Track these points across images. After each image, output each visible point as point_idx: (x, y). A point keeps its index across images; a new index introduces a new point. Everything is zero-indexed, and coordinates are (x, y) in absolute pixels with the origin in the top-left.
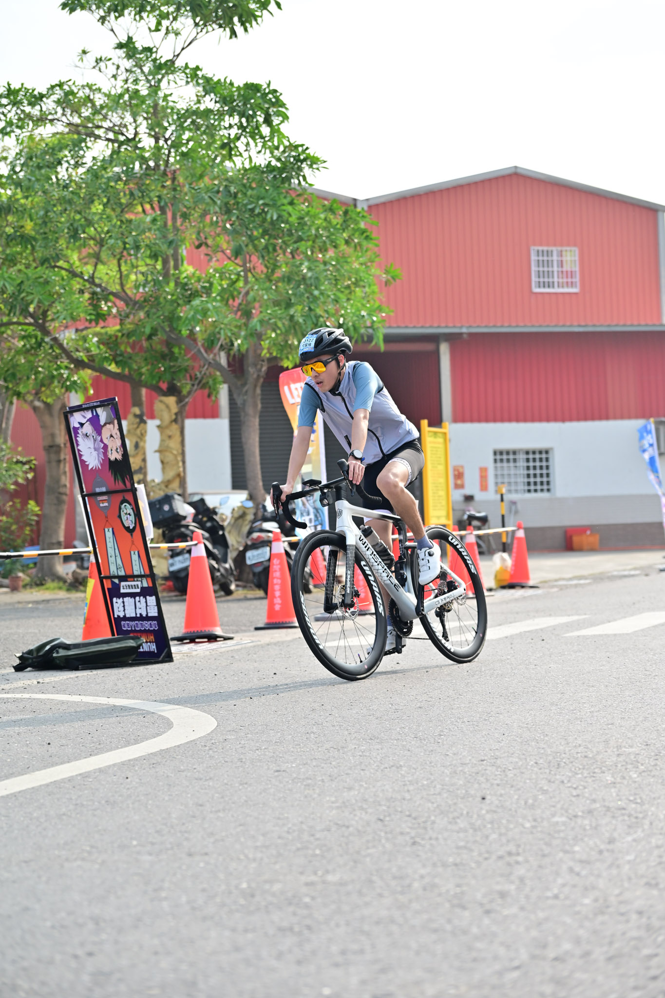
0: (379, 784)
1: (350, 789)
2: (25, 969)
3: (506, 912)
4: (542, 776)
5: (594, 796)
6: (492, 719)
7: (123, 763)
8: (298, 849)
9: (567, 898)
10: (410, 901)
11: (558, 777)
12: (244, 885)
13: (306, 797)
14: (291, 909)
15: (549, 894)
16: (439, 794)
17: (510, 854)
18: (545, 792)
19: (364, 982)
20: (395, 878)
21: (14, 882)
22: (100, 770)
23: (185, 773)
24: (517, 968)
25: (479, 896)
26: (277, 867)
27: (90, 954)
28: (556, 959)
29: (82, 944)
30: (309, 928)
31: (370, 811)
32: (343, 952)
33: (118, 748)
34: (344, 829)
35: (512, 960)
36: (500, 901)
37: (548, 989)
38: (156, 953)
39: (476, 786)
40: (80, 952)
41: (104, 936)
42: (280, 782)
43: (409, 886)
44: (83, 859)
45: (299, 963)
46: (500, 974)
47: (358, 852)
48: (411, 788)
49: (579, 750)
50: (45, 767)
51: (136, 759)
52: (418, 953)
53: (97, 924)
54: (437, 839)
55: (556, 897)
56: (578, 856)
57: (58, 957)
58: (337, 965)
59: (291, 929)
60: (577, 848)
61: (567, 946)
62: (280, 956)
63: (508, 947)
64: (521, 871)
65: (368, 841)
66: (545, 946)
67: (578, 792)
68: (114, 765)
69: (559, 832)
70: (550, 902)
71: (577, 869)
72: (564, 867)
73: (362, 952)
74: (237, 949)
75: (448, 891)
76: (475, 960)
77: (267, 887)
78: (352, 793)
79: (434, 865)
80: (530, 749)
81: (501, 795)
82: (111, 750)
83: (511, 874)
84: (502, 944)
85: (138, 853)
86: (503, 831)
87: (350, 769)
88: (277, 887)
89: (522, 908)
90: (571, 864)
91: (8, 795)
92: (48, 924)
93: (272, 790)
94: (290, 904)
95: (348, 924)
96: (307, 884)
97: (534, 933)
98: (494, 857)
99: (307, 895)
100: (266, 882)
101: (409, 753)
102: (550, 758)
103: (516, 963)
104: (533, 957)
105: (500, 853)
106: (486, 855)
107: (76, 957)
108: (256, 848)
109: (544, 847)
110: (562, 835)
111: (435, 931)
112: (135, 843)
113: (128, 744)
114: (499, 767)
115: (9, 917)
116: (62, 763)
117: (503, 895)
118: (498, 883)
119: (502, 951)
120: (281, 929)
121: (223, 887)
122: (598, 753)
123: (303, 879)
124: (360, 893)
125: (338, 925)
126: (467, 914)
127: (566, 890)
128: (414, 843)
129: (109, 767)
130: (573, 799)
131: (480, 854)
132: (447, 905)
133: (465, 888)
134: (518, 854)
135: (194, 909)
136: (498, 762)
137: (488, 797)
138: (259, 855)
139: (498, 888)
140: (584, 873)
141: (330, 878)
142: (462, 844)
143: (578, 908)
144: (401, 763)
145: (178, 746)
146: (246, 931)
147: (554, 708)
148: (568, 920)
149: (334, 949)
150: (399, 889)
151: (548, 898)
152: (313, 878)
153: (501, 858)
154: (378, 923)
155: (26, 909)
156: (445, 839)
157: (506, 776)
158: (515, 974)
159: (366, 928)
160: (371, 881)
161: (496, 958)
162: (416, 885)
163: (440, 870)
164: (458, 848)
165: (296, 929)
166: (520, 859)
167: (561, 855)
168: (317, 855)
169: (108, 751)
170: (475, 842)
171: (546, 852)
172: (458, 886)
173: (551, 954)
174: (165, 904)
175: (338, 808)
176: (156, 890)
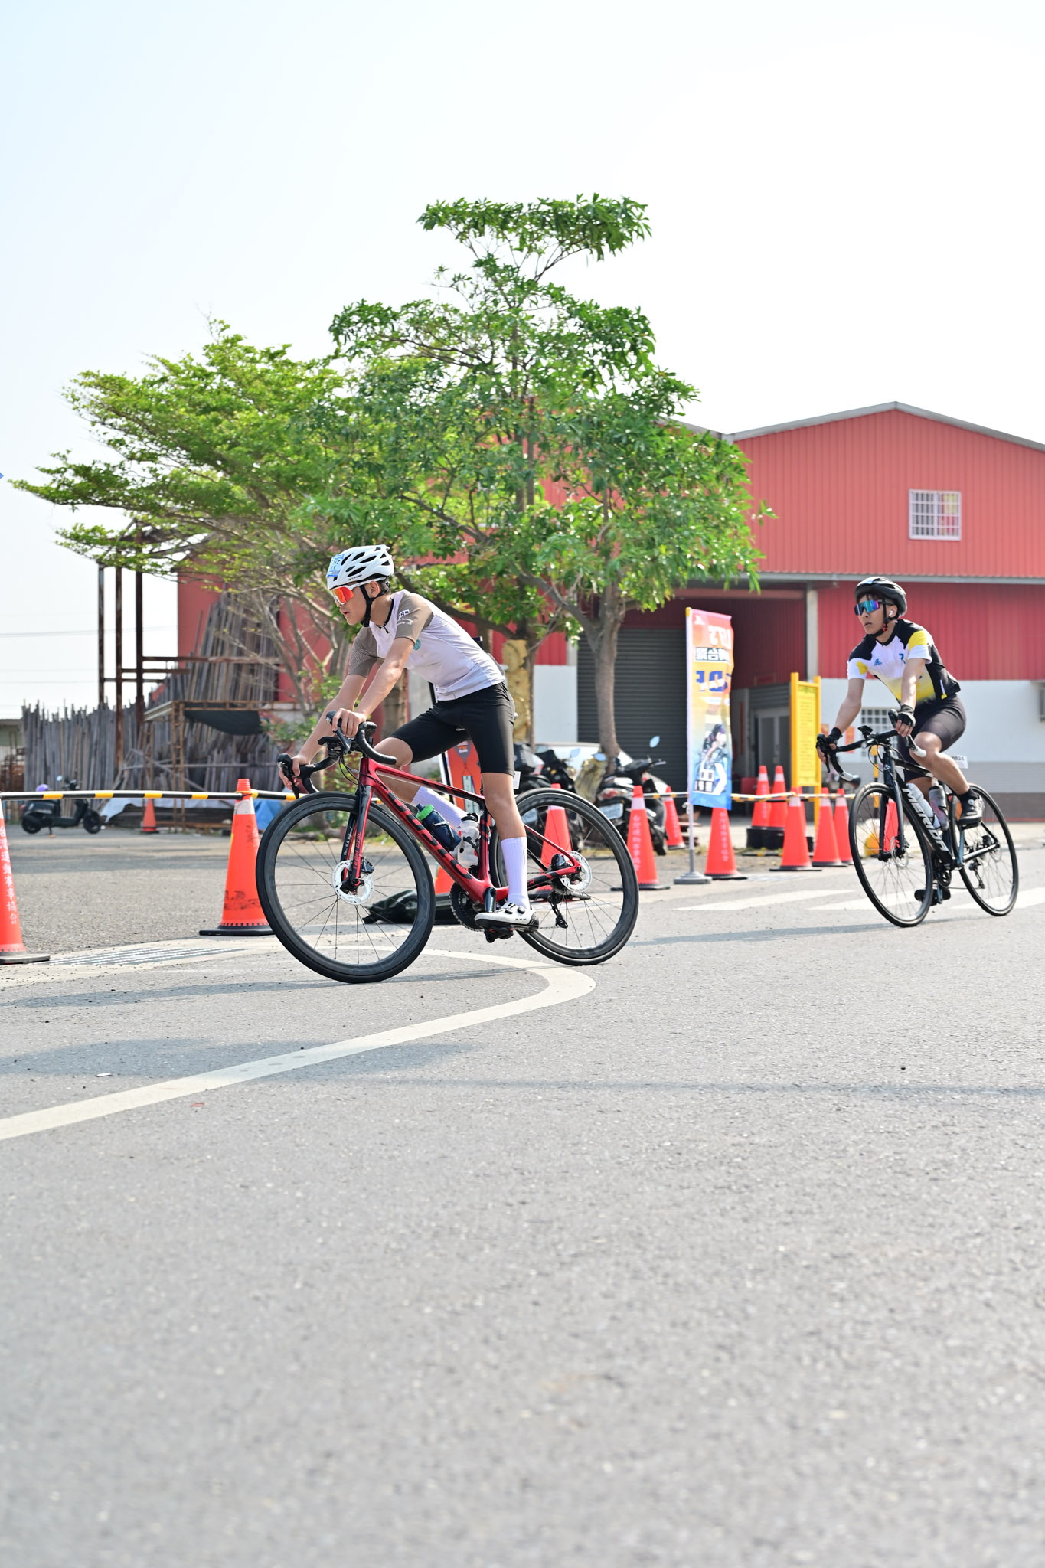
0: (786, 1050)
1: (756, 1054)
2: (458, 1214)
3: (953, 1181)
4: (961, 1049)
5: (1022, 1072)
6: (892, 990)
7: (506, 1019)
8: (715, 1111)
9: (1015, 1170)
10: (849, 1166)
11: (978, 1050)
12: (669, 1144)
13: (710, 1060)
14: (723, 1168)
15: (996, 1165)
16: (853, 1062)
17: (945, 1124)
18: (968, 1065)
19: (819, 1242)
20: (826, 1142)
21: (422, 1130)
22: (483, 1025)
23: (575, 1031)
24: (978, 1235)
25: (922, 1165)
26: (698, 1126)
27: (523, 1203)
28: (1017, 1228)
29: (512, 1193)
30: (747, 1187)
31: (783, 1076)
32: (791, 1212)
33: (495, 1004)
34: (759, 1092)
35: (971, 1227)
36: (946, 1171)
37: (1017, 1257)
38: (592, 1205)
39: (892, 1056)
40: (510, 1200)
41: (533, 1186)
42: (679, 1044)
43: (844, 1150)
44: (489, 1111)
45: (745, 1220)
46: (963, 1239)
47: (781, 1116)
48: (822, 1055)
49: (996, 1024)
50: (424, 1019)
51: (519, 1016)
52: (869, 1216)
53: (522, 1174)
54: (863, 1106)
55: (1005, 1168)
56: (1019, 1130)
57: (490, 1205)
58: (786, 1224)
59: (729, 1188)
60: (1016, 1122)
61: (1027, 1217)
62: (723, 1213)
63: (964, 1215)
64: (961, 1141)
65: (789, 1106)
66: (1004, 1215)
67: (1005, 1067)
68: (497, 1020)
69: (993, 1104)
70: (999, 1172)
71: (1021, 1143)
72: (1007, 1139)
73: (810, 1212)
74: (677, 1205)
75: (888, 1157)
76: (932, 1226)
77: (693, 1146)
78: (759, 1058)
79: (866, 1132)
80: (941, 1021)
81: (921, 1066)
82: (489, 1005)
83: (950, 1144)
84: (957, 1211)
85: (546, 1108)
86: (932, 1101)
87: (751, 1033)
88: (703, 1146)
89: (971, 1178)
90: (1014, 1137)
91: (391, 1047)
92: (471, 1172)
93: (672, 1052)
94: (721, 1163)
95: (787, 1185)
96: (733, 1145)
97: (989, 1202)
98: (928, 1127)
99: (738, 1156)
100: (689, 1140)
101: (810, 1021)
102: (966, 1031)
103: (977, 1231)
104: (993, 1226)
105: (934, 1123)
106: (920, 1125)
107: (510, 1205)
108: (671, 1107)
109: (981, 1119)
110: (996, 1108)
111: (884, 1195)
112: (540, 1098)
113: (505, 1000)
114: (911, 1038)
115: (428, 1163)
116: (441, 1016)
117: (947, 1164)
118: (938, 1152)
119: (959, 1218)
120: (716, 1187)
121: (646, 1144)
122: (1017, 1028)
123: (729, 1139)
124: (792, 1154)
125: (777, 1186)
126: (912, 1180)
127: (1014, 1161)
128: (838, 1110)
129: (492, 1022)
130: (1001, 1073)
131: (913, 1124)
132: (889, 1170)
133: (904, 1156)
134: (953, 1125)
135: (619, 1163)
136: (910, 1033)
137: (908, 1068)
138: (676, 1115)
139: (941, 1157)
140: (1029, 1146)
141: (757, 1140)
142: (891, 1112)
143: (1031, 1181)
144: (806, 1030)
145: (560, 1005)
146: (682, 1187)
147: (957, 981)
148: (1023, 1192)
149: (780, 1208)
150: (834, 1153)
151: (996, 1169)
152: (738, 1139)
153: (935, 1127)
154: (819, 1186)
155: (444, 1157)
156: (871, 1107)
157: (922, 1047)
158: (978, 1241)
159: (808, 1190)
160: (802, 1145)
161: (953, 1224)
162: (851, 1150)
163: (873, 1136)
164: (886, 1116)
165: (734, 1187)
166: (957, 1130)
167: (1000, 1127)
168: (737, 1117)
169: (486, 1006)
170: (903, 1111)
171: (983, 1124)
172: (895, 1153)
173: (1015, 1225)
174: (588, 1158)
175: (747, 1072)
176: (574, 1145)
